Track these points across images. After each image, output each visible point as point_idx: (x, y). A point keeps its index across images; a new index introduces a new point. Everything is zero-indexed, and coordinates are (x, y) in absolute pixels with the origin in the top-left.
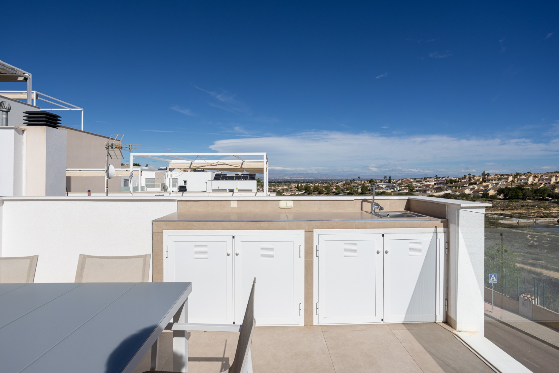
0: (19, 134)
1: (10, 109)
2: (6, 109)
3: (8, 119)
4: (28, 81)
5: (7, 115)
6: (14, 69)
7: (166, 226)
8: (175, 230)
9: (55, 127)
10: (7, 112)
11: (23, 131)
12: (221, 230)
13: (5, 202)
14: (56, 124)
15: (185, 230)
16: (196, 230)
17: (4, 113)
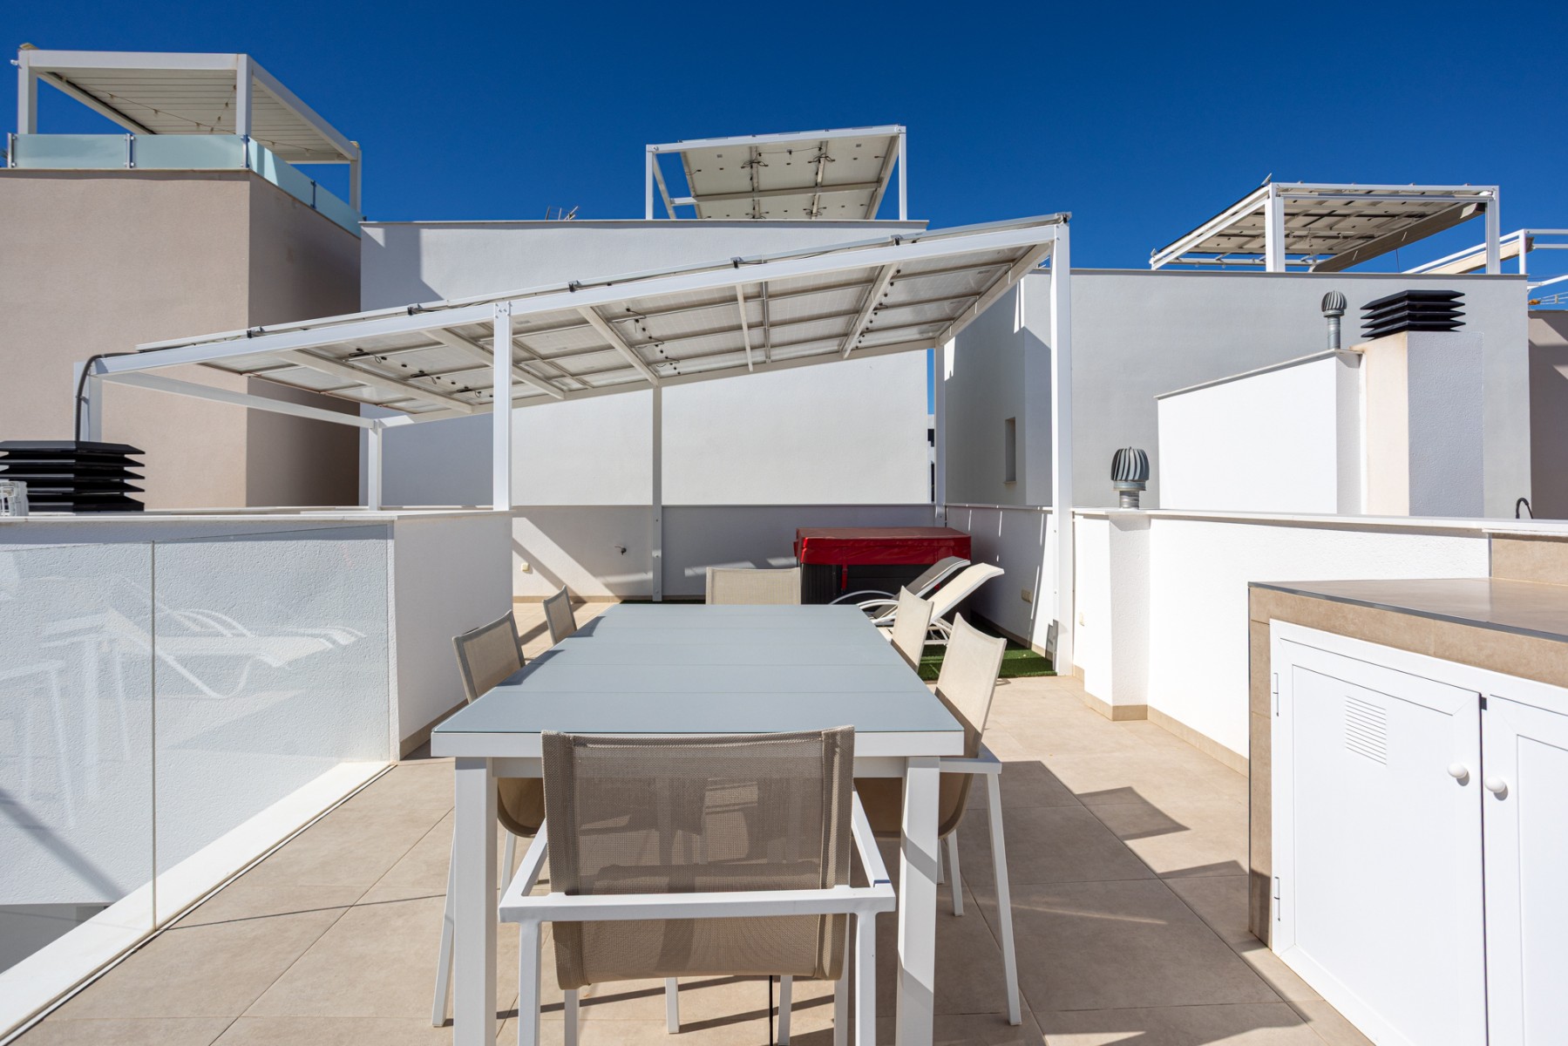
0: (1349, 365)
1: (1345, 307)
2: (1336, 309)
3: (1341, 332)
4: (1488, 210)
5: (1339, 324)
6: (1449, 194)
7: (1277, 605)
8: (1297, 623)
9: (1447, 328)
10: (1337, 317)
11: (1360, 356)
12: (1435, 655)
13: (1153, 521)
14: (1448, 318)
15: (1321, 629)
16: (1352, 635)
17: (1332, 319)
